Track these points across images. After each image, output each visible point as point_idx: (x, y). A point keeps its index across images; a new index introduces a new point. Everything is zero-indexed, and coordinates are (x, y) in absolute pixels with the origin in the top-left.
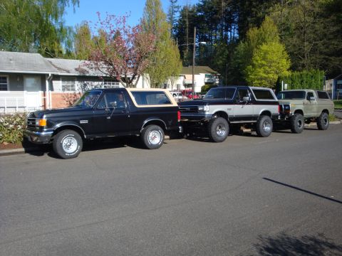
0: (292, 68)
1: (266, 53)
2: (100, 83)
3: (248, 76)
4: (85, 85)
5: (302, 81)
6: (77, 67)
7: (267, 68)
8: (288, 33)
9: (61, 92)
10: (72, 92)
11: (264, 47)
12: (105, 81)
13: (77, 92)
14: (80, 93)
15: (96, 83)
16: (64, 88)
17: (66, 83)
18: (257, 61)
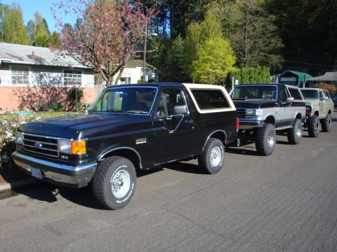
0: (237, 64)
1: (213, 48)
2: (60, 74)
3: (193, 70)
4: (41, 77)
5: (251, 78)
6: (30, 54)
7: (213, 63)
8: (228, 30)
9: (11, 85)
10: (25, 85)
11: (210, 42)
12: (66, 72)
13: (31, 85)
14: (35, 87)
15: (54, 75)
16: (15, 80)
17: (17, 73)
18: (203, 56)
